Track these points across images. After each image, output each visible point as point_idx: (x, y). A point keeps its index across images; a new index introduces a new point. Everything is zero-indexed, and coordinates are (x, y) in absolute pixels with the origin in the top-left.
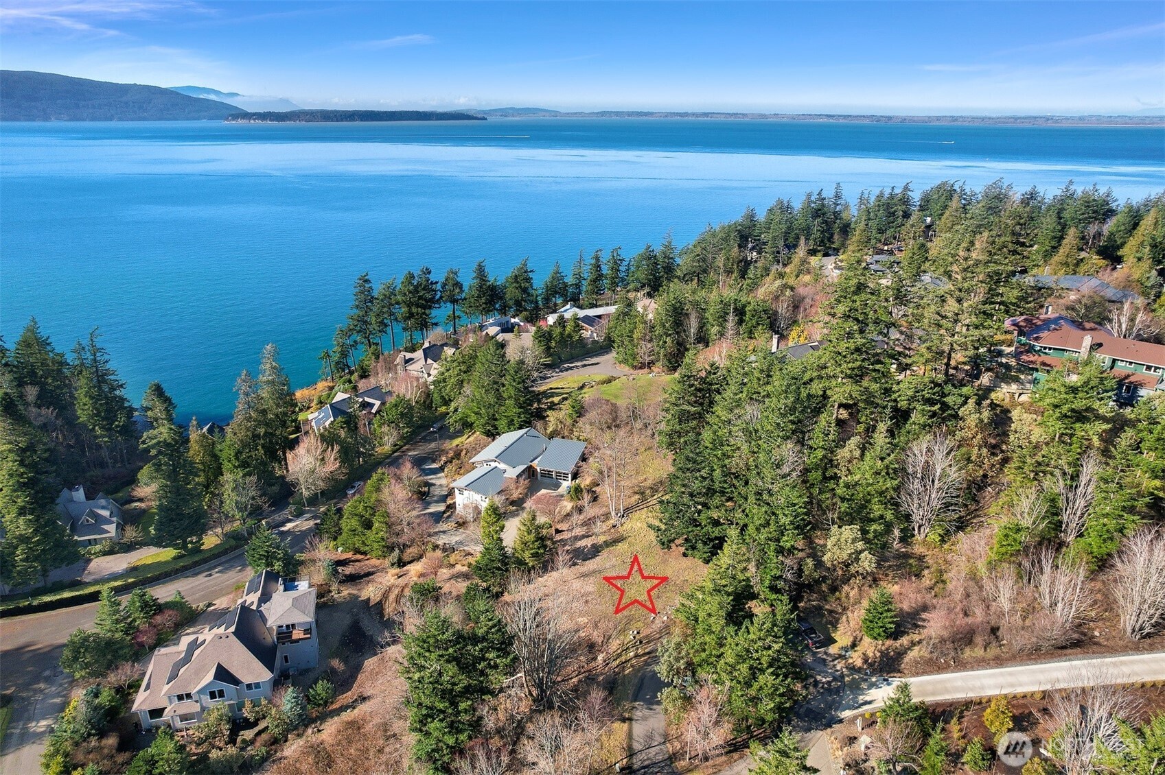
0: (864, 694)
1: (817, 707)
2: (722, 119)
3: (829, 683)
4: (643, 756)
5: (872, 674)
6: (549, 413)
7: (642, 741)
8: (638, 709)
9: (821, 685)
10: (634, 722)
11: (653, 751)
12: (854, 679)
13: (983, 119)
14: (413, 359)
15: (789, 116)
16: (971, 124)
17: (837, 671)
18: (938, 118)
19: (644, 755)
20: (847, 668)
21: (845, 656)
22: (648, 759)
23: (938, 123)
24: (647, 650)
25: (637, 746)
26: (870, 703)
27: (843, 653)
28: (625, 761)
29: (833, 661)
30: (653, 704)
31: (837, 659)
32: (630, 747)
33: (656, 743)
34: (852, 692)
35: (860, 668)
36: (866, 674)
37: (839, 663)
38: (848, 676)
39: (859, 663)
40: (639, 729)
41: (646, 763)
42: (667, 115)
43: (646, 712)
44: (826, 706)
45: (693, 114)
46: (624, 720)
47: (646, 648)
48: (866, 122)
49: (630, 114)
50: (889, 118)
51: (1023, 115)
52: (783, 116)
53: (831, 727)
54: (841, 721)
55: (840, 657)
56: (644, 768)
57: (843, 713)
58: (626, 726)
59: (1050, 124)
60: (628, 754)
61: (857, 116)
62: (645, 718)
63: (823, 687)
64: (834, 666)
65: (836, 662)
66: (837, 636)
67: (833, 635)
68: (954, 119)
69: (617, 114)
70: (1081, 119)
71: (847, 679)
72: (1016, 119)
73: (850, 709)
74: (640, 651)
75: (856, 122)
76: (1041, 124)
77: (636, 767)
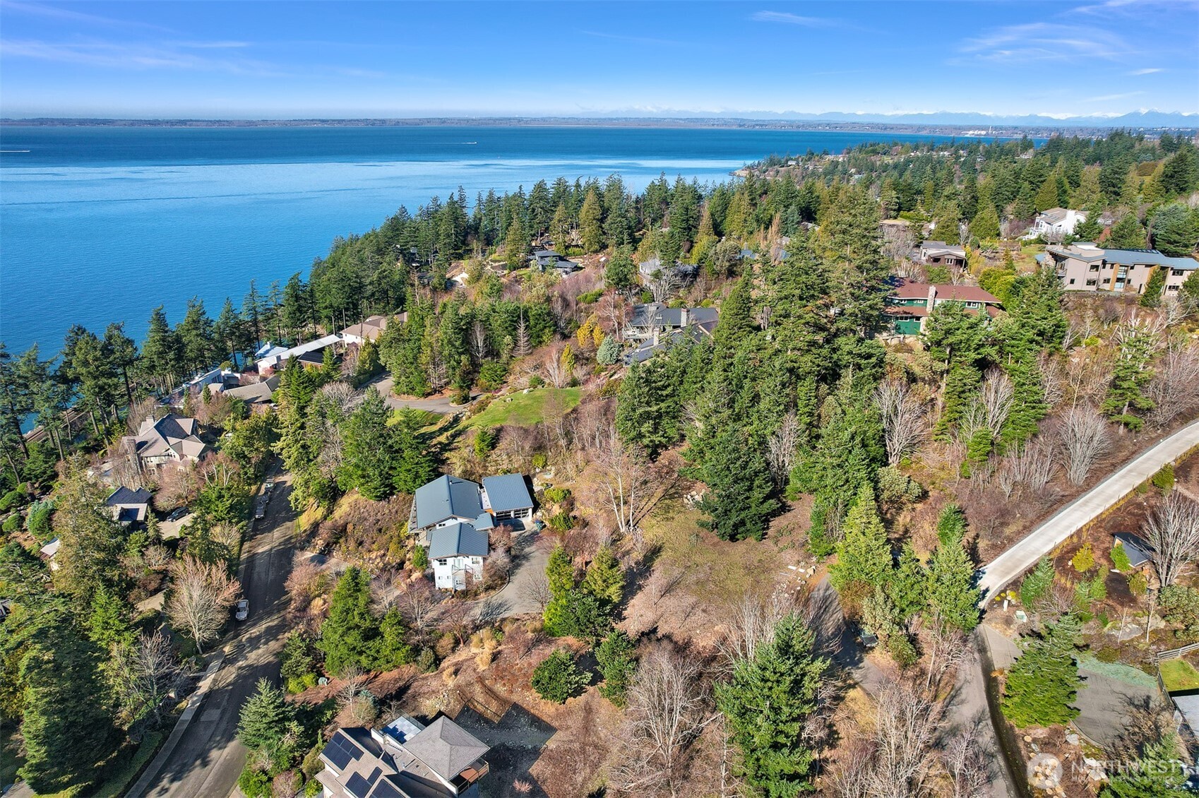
2: (203, 127)
6: (447, 455)
13: (468, 120)
14: (146, 442)
15: (279, 122)
16: (458, 125)
18: (429, 121)
23: (429, 125)
42: (133, 123)
45: (167, 122)
48: (361, 125)
49: (82, 122)
50: (383, 121)
51: (497, 117)
52: (274, 122)
59: (523, 125)
61: (350, 121)
68: (443, 121)
69: (63, 122)
70: (544, 120)
72: (495, 120)
75: (350, 126)
76: (514, 125)
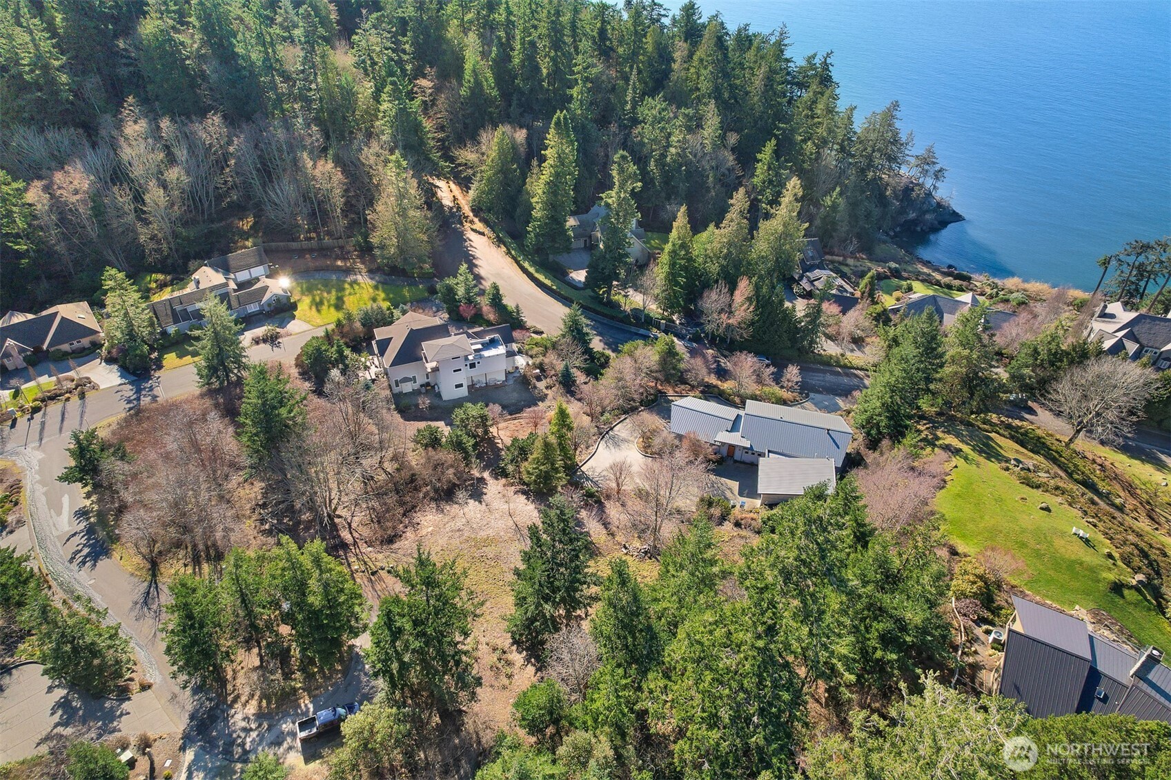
1: (214, 727)
12: (235, 773)
34: (219, 767)
44: (212, 737)
53: (182, 738)
54: (182, 749)
57: (192, 753)
63: (238, 737)
66: (314, 765)
67: (318, 761)
71: (239, 766)
73: (193, 761)
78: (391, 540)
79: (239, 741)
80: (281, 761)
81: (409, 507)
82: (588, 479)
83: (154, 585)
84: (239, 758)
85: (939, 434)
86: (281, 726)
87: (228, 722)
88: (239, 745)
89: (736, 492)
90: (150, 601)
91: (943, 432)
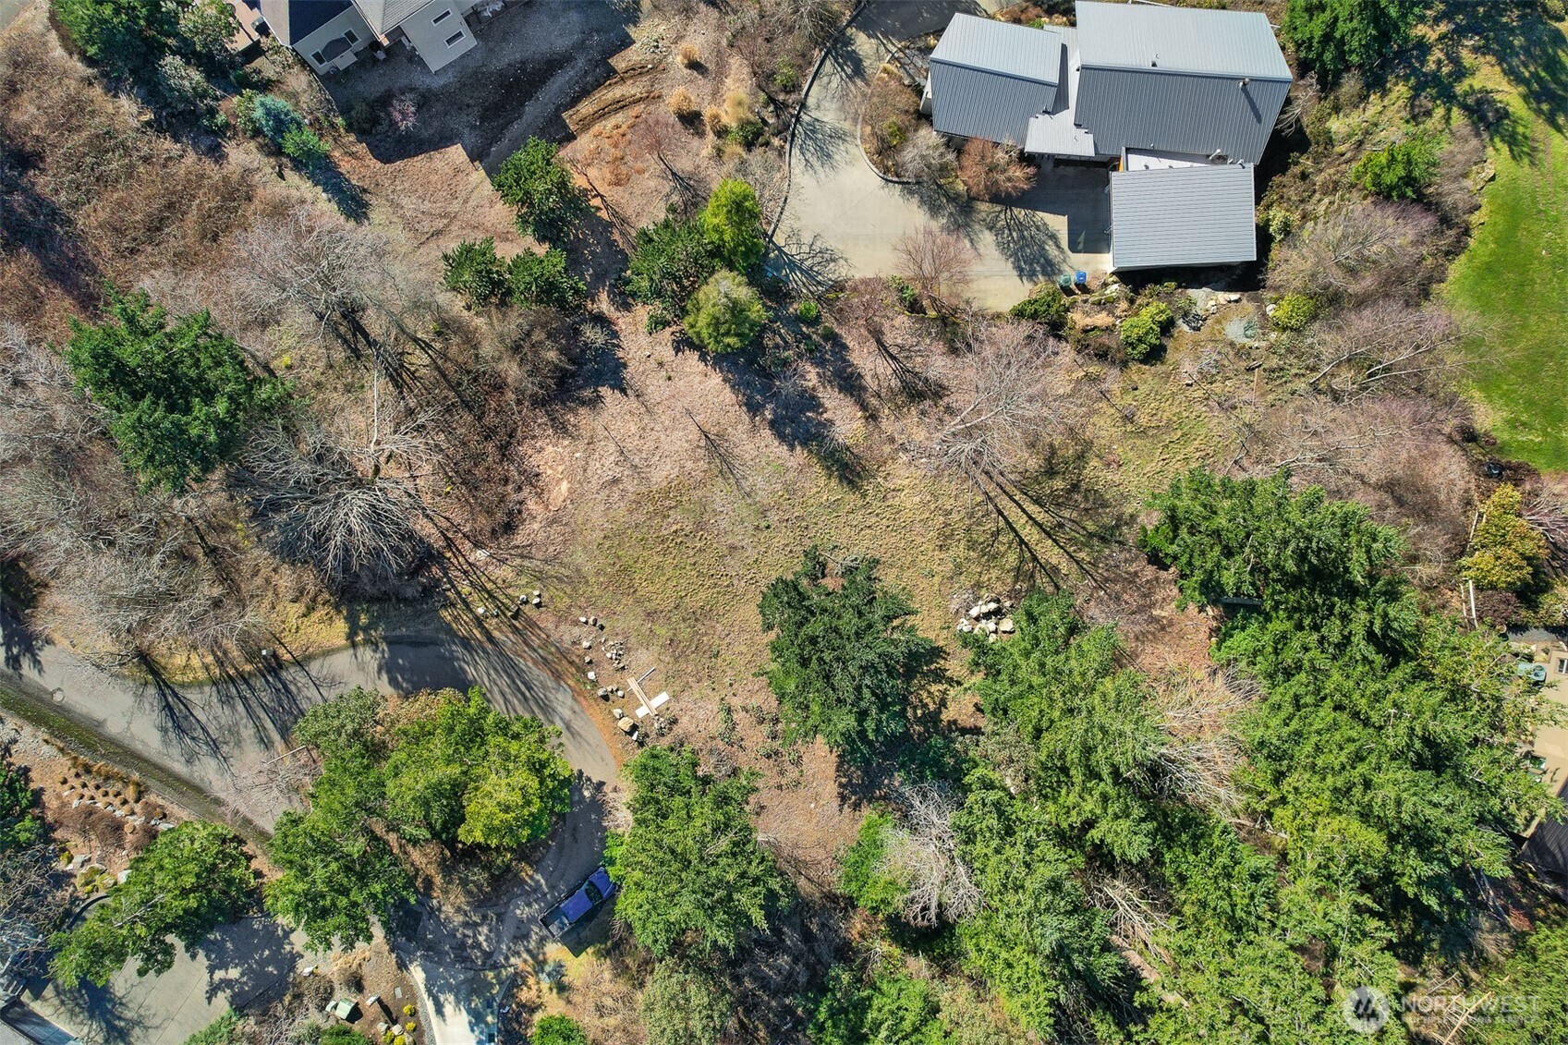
0: (458, 1002)
1: (425, 928)
3: (478, 945)
4: (301, 679)
5: (503, 1018)
7: (325, 672)
8: (375, 651)
9: (469, 933)
10: (351, 651)
11: (313, 692)
12: (492, 985)
17: (507, 958)
19: (303, 681)
20: (516, 974)
21: (543, 971)
22: (298, 689)
24: (496, 634)
25: (314, 667)
26: (439, 1010)
27: (548, 969)
28: (287, 656)
29: (529, 951)
30: (389, 672)
31: (534, 957)
32: (310, 658)
33: (325, 694)
34: (466, 981)
35: (514, 996)
36: (501, 1006)
37: (525, 961)
38: (497, 976)
39: (525, 995)
40: (342, 663)
41: (293, 688)
43: (374, 665)
44: (431, 941)
46: (351, 636)
47: (501, 631)
53: (392, 950)
54: (402, 966)
55: (540, 964)
56: (285, 687)
57: (419, 969)
58: (342, 642)
60: (299, 659)
62: (362, 667)
63: (465, 936)
64: (518, 954)
65: (525, 956)
66: (588, 956)
67: (590, 950)
71: (491, 975)
73: (427, 979)
74: (491, 624)
77: (284, 674)
78: (509, 528)
79: (470, 941)
80: (541, 957)
81: (502, 436)
82: (793, 266)
83: (167, 692)
84: (484, 964)
85: (1467, 58)
86: (513, 911)
87: (438, 917)
88: (473, 947)
89: (1064, 243)
90: (185, 724)
91: (1475, 50)
